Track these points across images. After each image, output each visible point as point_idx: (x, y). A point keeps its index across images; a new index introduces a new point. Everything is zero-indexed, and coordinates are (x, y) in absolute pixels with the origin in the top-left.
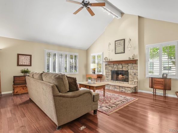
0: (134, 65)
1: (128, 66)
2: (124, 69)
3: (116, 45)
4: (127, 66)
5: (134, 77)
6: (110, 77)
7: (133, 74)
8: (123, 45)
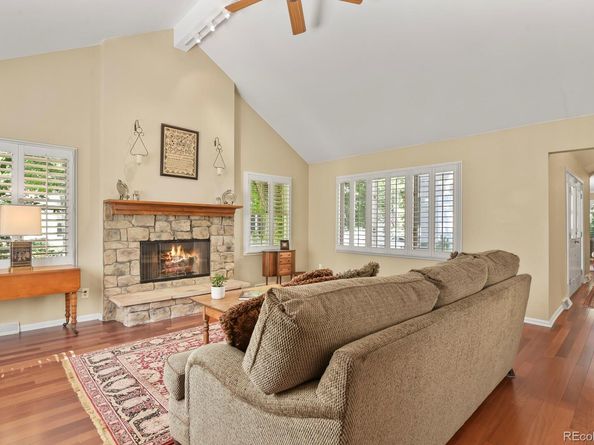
0: (226, 222)
1: (209, 224)
2: (198, 234)
3: (167, 140)
4: (205, 223)
5: (226, 258)
6: (136, 270)
7: (223, 249)
8: (194, 151)
